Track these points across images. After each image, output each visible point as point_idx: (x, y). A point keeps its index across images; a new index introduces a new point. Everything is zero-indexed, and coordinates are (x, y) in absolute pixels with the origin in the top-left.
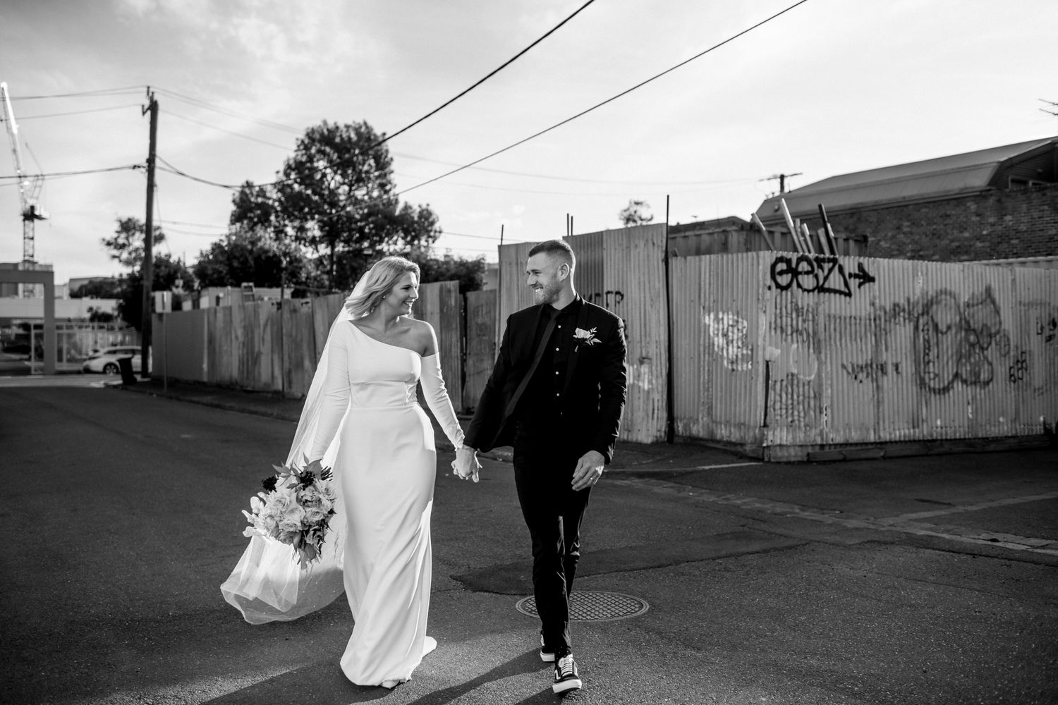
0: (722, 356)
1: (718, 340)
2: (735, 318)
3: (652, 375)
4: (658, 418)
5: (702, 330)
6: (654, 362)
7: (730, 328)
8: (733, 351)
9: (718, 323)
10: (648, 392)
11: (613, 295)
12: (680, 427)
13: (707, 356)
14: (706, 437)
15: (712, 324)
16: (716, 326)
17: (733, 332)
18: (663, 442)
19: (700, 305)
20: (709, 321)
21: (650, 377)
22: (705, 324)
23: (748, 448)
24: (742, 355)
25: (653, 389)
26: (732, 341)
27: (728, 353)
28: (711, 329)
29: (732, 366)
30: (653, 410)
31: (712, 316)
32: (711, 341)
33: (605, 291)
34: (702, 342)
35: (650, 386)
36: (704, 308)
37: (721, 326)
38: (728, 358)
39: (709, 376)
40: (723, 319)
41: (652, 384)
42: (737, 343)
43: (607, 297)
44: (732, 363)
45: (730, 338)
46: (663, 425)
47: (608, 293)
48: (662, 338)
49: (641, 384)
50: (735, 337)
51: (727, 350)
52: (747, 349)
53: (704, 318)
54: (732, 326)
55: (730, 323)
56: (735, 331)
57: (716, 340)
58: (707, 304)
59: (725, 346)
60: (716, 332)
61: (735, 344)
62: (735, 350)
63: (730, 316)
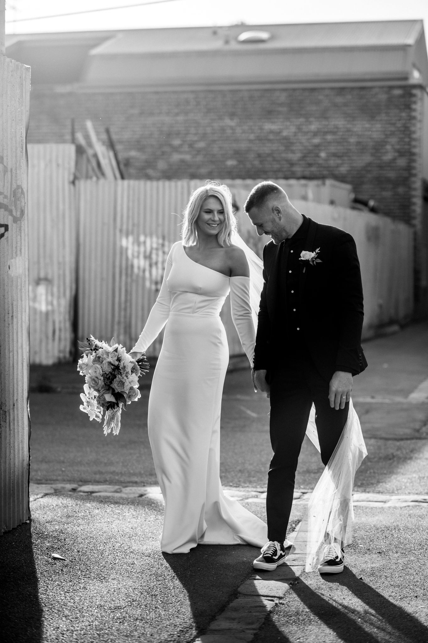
0: (144, 278)
2: (161, 241)
3: (52, 295)
4: (60, 339)
6: (56, 282)
7: (154, 252)
8: (156, 273)
9: (139, 246)
10: (47, 314)
13: (124, 278)
15: (130, 246)
16: (136, 248)
17: (157, 255)
19: (115, 228)
20: (128, 243)
21: (50, 298)
25: (53, 311)
26: (156, 263)
27: (150, 274)
28: (130, 252)
29: (156, 287)
31: (131, 239)
32: (130, 263)
34: (117, 264)
35: (50, 308)
36: (121, 231)
37: (142, 249)
38: (151, 280)
40: (145, 243)
41: (52, 304)
44: (156, 283)
45: (154, 260)
46: (67, 345)
48: (67, 259)
49: (37, 306)
50: (160, 259)
51: (150, 271)
53: (121, 241)
54: (157, 249)
55: (155, 246)
56: (160, 253)
57: (136, 262)
58: (125, 227)
59: (147, 267)
60: (136, 254)
61: (160, 265)
62: (160, 271)
63: (155, 239)
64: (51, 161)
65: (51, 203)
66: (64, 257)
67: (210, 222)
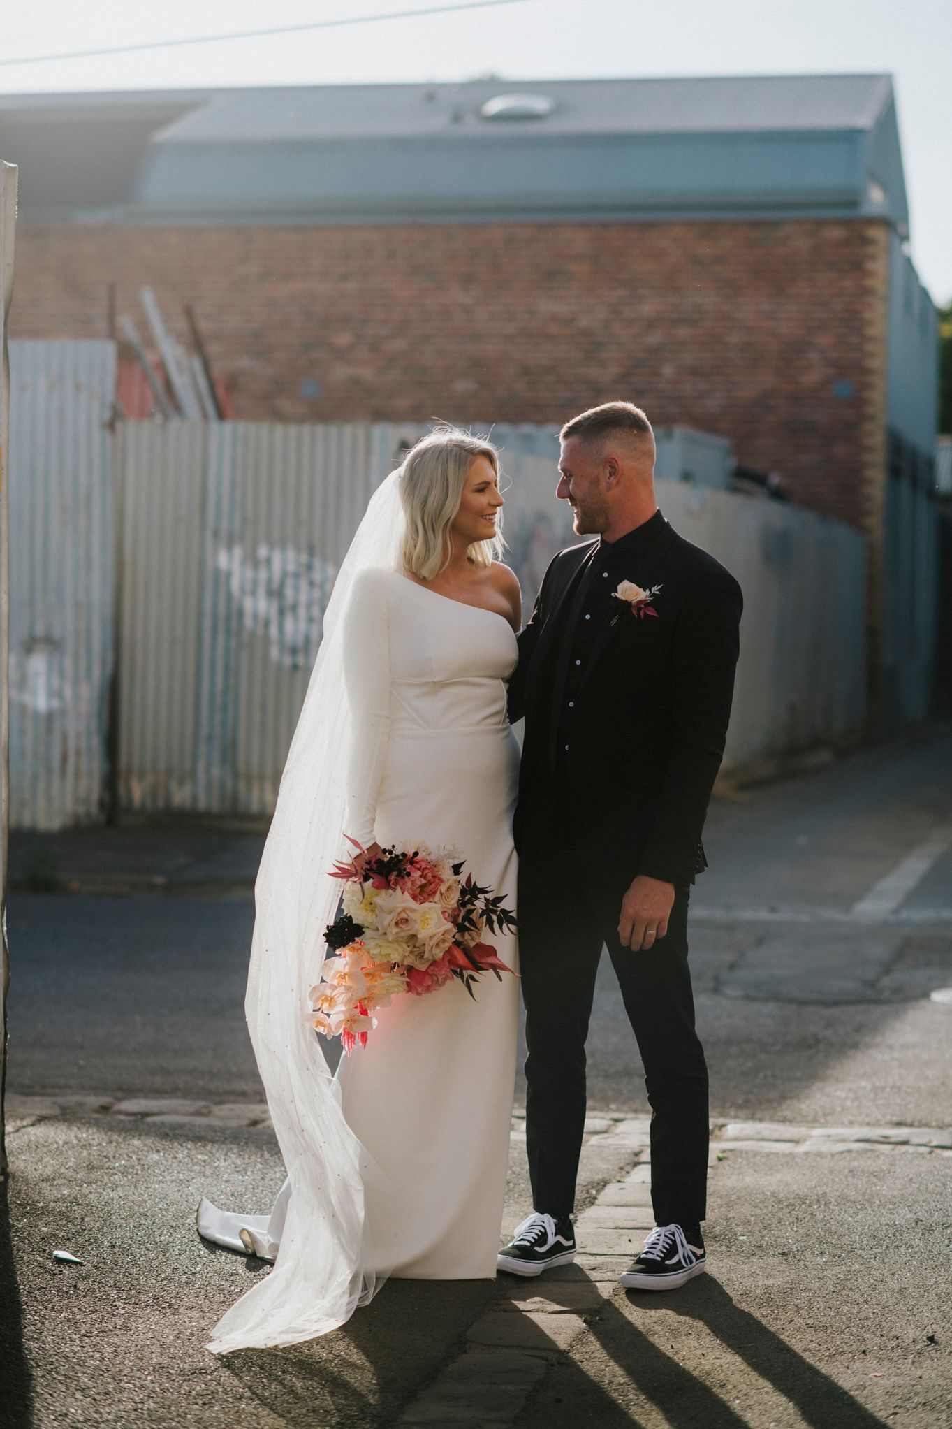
0: (266, 641)
2: (304, 558)
3: (62, 675)
4: (77, 774)
5: (210, 580)
6: (69, 647)
7: (290, 582)
8: (296, 628)
9: (255, 569)
10: (50, 717)
12: (137, 791)
13: (221, 637)
14: (215, 806)
15: (236, 568)
16: (249, 573)
17: (297, 588)
19: (203, 526)
20: (231, 563)
21: (55, 681)
22: (217, 571)
25: (63, 712)
26: (294, 607)
27: (282, 632)
28: (237, 581)
29: (293, 657)
30: (65, 756)
31: (238, 552)
32: (235, 604)
34: (208, 605)
35: (56, 704)
36: (216, 533)
37: (263, 575)
38: (282, 645)
39: (226, 677)
40: (269, 561)
41: (60, 695)
44: (294, 651)
46: (92, 787)
48: (97, 596)
49: (27, 698)
50: (303, 598)
53: (215, 556)
54: (296, 576)
55: (291, 568)
56: (303, 584)
57: (248, 604)
58: (224, 526)
59: (274, 616)
60: (249, 586)
61: (302, 612)
62: (303, 625)
63: (291, 554)
64: (61, 377)
66: (88, 591)
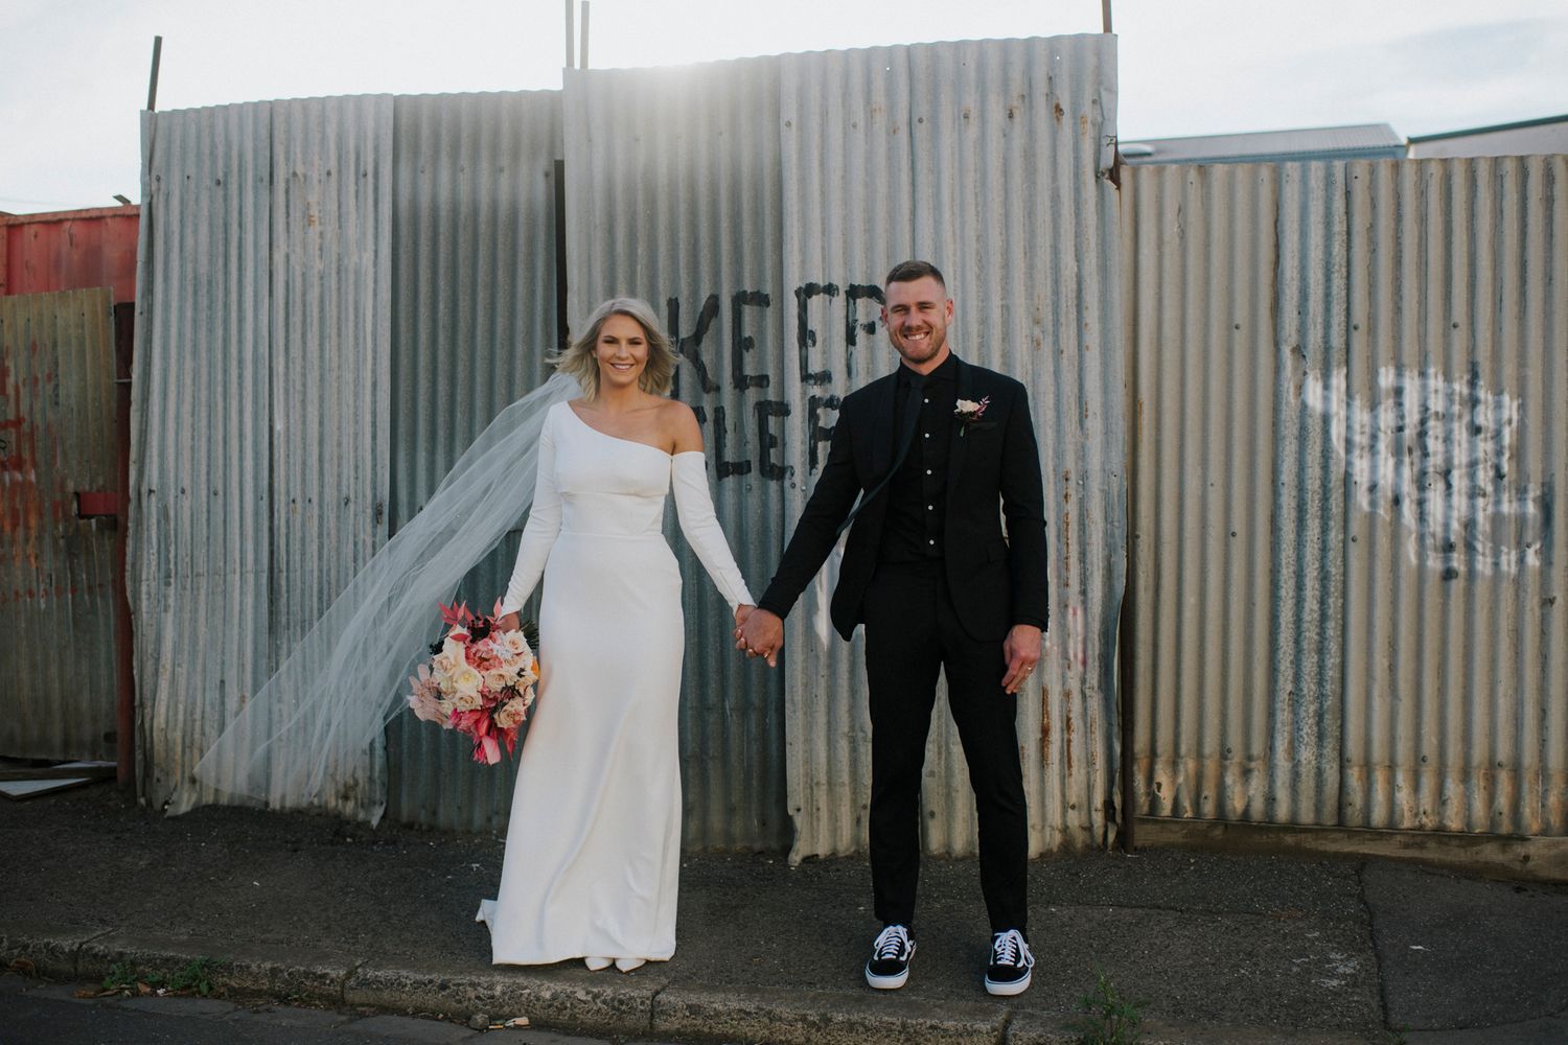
1: (1374, 469)
2: (1461, 388)
5: (1290, 430)
7: (1435, 428)
8: (1444, 510)
9: (1373, 406)
11: (839, 301)
15: (1337, 407)
16: (1362, 415)
17: (1448, 439)
18: (1095, 850)
19: (1277, 341)
20: (1326, 399)
23: (1537, 849)
24: (1497, 519)
26: (1445, 472)
27: (1422, 517)
28: (1337, 430)
29: (1447, 560)
30: (1045, 731)
31: (1341, 379)
32: (1337, 471)
33: (793, 282)
36: (1299, 351)
37: (1387, 418)
38: (1424, 532)
40: (1398, 392)
42: (1472, 476)
43: (803, 309)
44: (1447, 548)
45: (1435, 461)
47: (808, 291)
50: (1460, 457)
51: (1421, 503)
52: (1521, 493)
53: (1300, 388)
54: (1446, 417)
55: (1437, 404)
56: (1460, 433)
57: (1361, 467)
58: (1315, 337)
59: (1408, 488)
60: (1360, 439)
61: (1458, 479)
62: (1460, 502)
63: (1436, 382)
64: (1027, 97)
65: (1030, 250)
66: (1082, 454)
67: (614, 361)
